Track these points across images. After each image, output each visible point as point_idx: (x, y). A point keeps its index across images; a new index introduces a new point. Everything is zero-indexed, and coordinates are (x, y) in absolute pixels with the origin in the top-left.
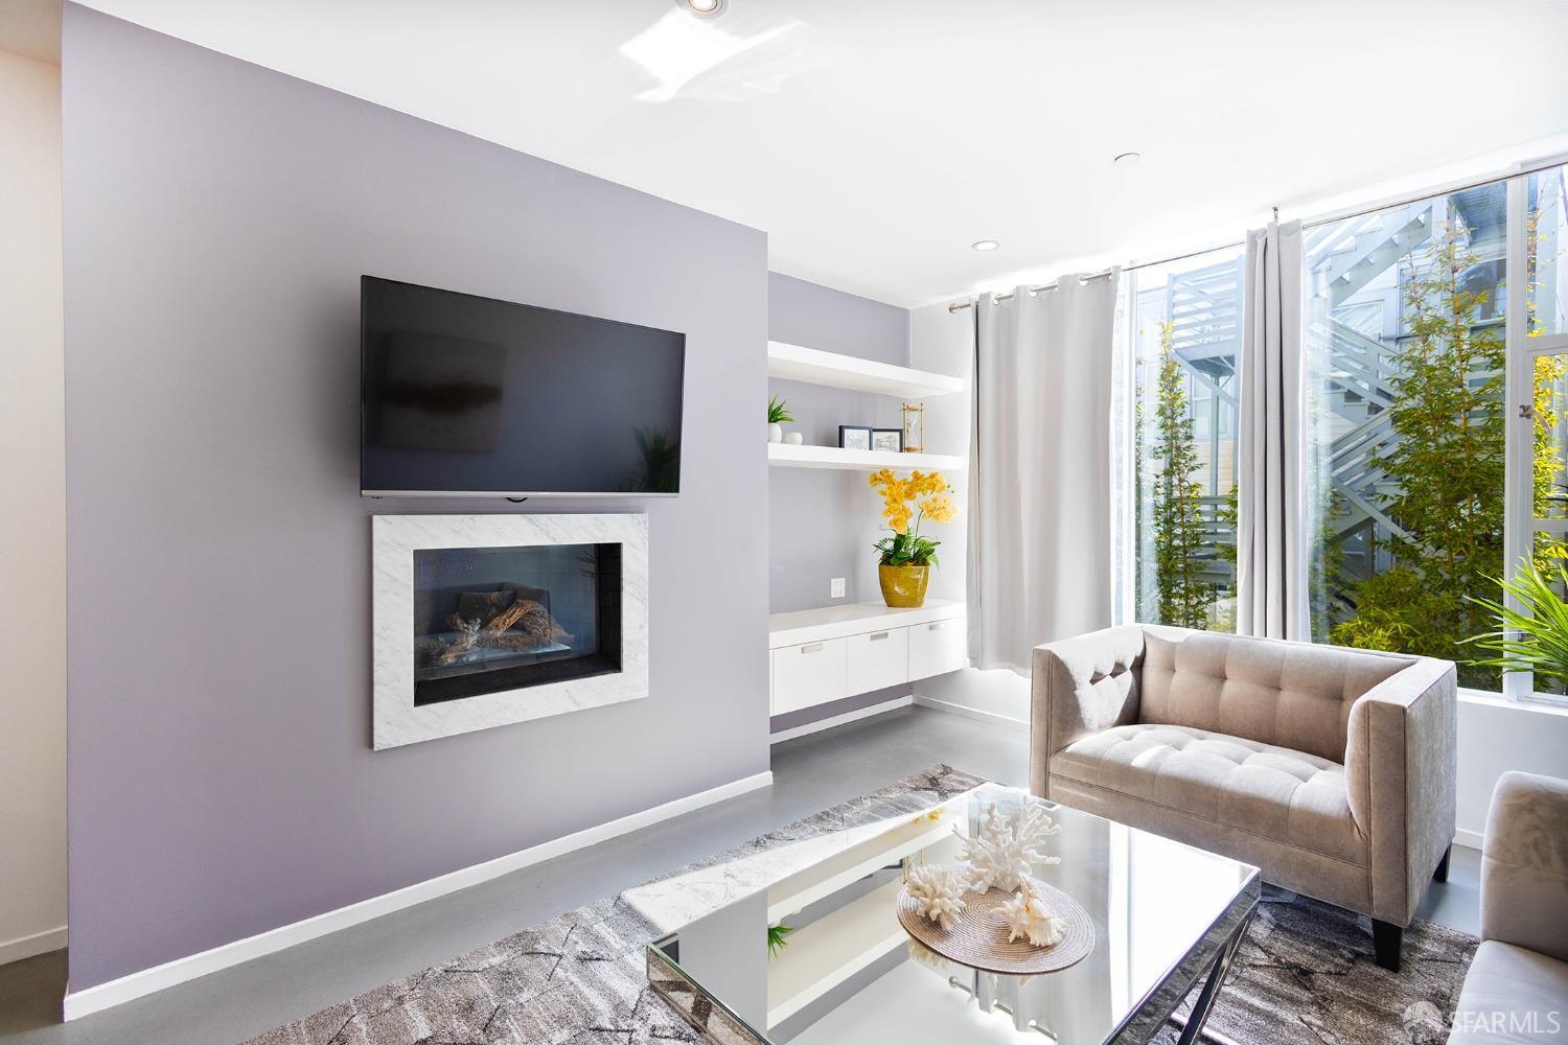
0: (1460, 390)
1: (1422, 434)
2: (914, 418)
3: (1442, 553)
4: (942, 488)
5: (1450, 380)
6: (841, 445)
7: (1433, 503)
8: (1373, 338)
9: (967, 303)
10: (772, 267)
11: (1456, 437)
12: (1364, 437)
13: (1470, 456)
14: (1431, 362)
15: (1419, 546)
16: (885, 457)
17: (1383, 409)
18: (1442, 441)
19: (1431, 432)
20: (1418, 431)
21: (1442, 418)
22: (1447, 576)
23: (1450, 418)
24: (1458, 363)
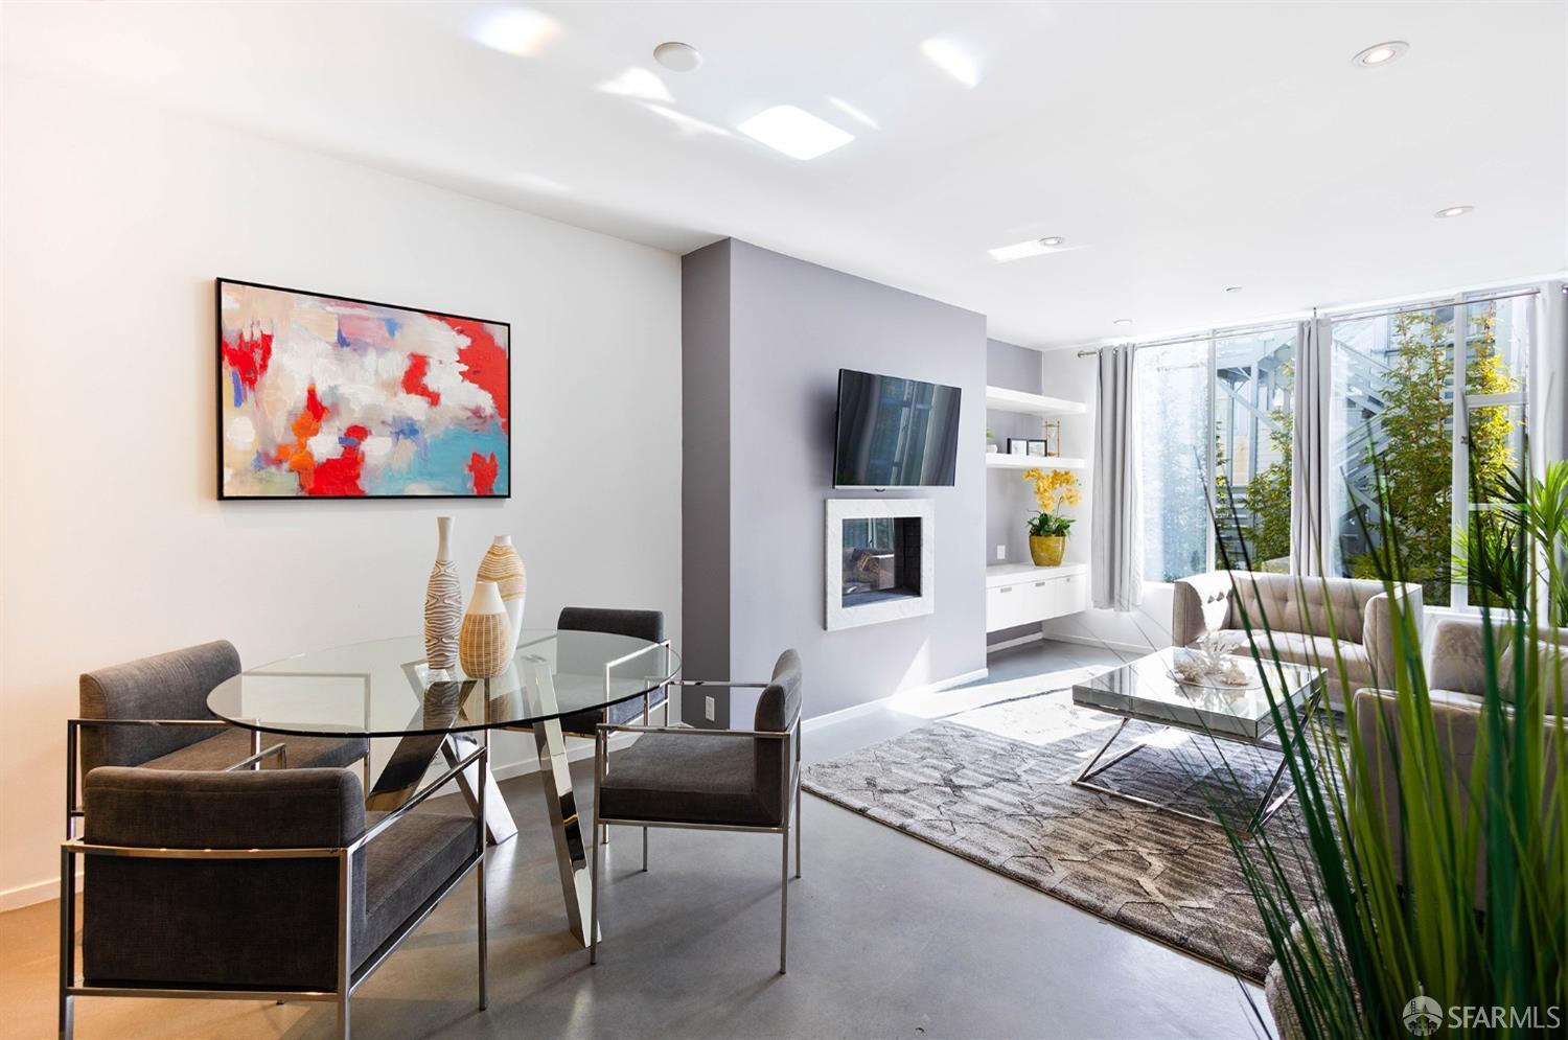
0: (1436, 402)
1: (1406, 436)
2: (1053, 431)
3: (1422, 533)
4: (1073, 482)
5: (1429, 394)
6: (1009, 452)
7: (1415, 493)
8: (1365, 354)
9: (1093, 350)
10: (989, 336)
11: (1434, 440)
12: (1358, 438)
13: (1444, 456)
14: (1415, 379)
15: (1403, 528)
16: (1036, 461)
17: (1374, 414)
18: (1422, 442)
19: (1414, 435)
20: (1403, 434)
21: (1422, 425)
22: (1425, 552)
23: (1429, 425)
24: (1435, 381)
